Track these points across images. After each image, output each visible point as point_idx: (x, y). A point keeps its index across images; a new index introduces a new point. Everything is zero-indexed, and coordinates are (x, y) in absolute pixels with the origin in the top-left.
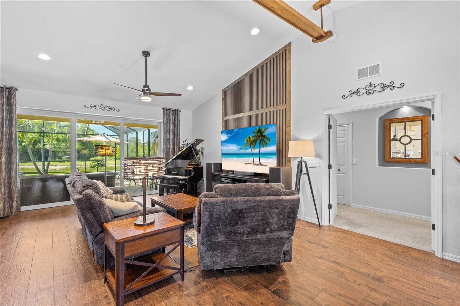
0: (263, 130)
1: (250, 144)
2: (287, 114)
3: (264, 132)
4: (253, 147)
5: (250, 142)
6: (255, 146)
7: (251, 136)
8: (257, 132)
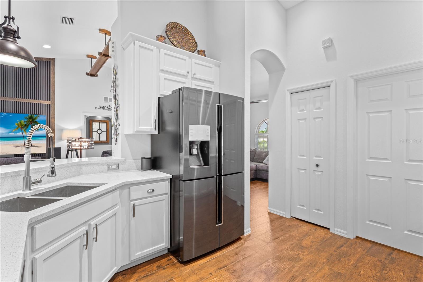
0: (35, 117)
1: (21, 128)
3: (35, 118)
4: (25, 130)
5: (21, 126)
6: (27, 130)
7: (22, 121)
8: (28, 118)
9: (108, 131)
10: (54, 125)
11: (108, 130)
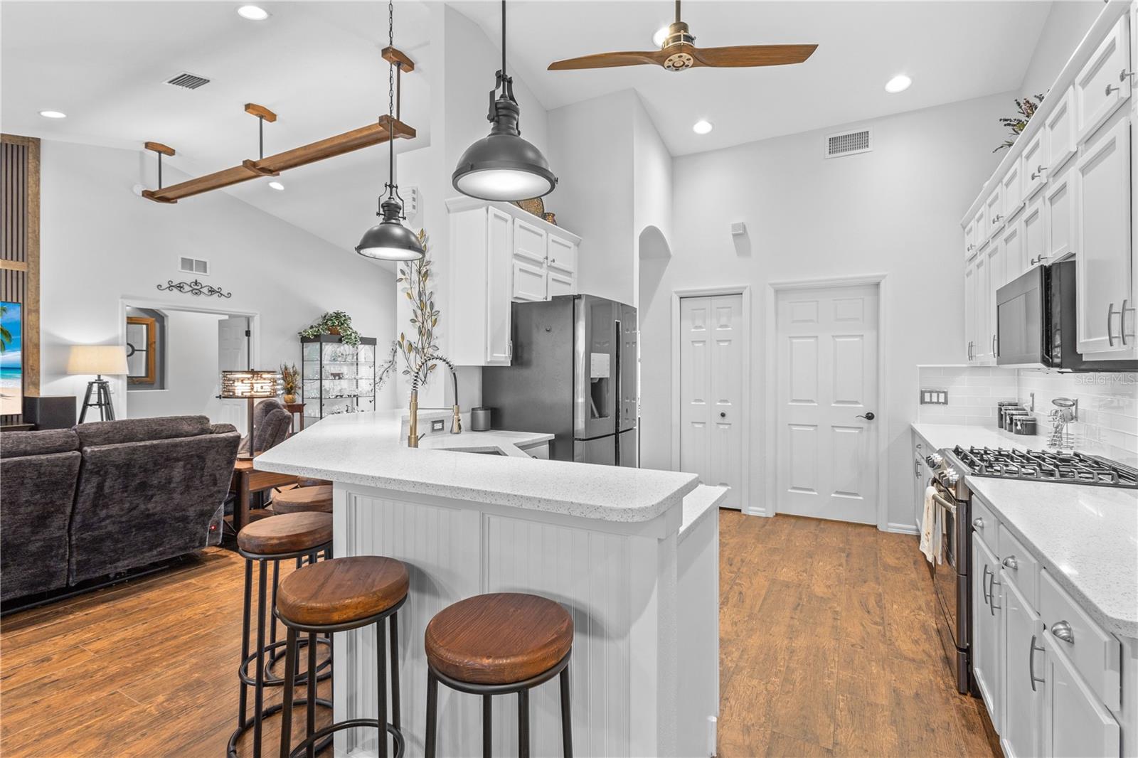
2: (31, 286)
9: (151, 351)
10: (38, 333)
11: (153, 346)
